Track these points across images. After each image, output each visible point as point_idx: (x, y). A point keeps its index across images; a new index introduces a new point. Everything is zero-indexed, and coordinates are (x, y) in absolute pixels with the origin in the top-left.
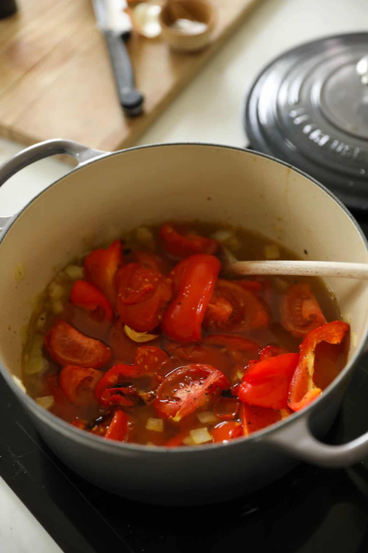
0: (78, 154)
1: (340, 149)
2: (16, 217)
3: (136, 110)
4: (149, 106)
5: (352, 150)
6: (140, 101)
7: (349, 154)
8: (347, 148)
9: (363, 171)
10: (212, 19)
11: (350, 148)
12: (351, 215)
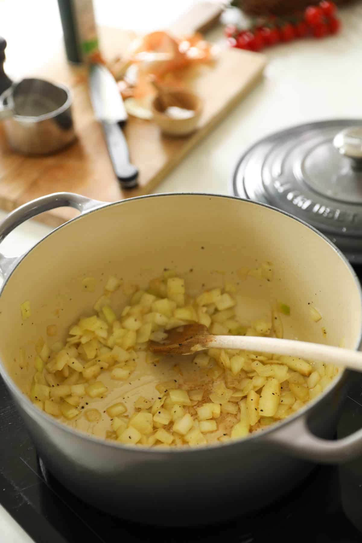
0: (80, 205)
1: (322, 211)
2: (23, 257)
3: (132, 183)
4: (143, 180)
5: (333, 212)
6: (135, 176)
7: (331, 215)
8: (328, 210)
9: (344, 230)
10: (199, 106)
11: (331, 210)
12: (336, 247)
